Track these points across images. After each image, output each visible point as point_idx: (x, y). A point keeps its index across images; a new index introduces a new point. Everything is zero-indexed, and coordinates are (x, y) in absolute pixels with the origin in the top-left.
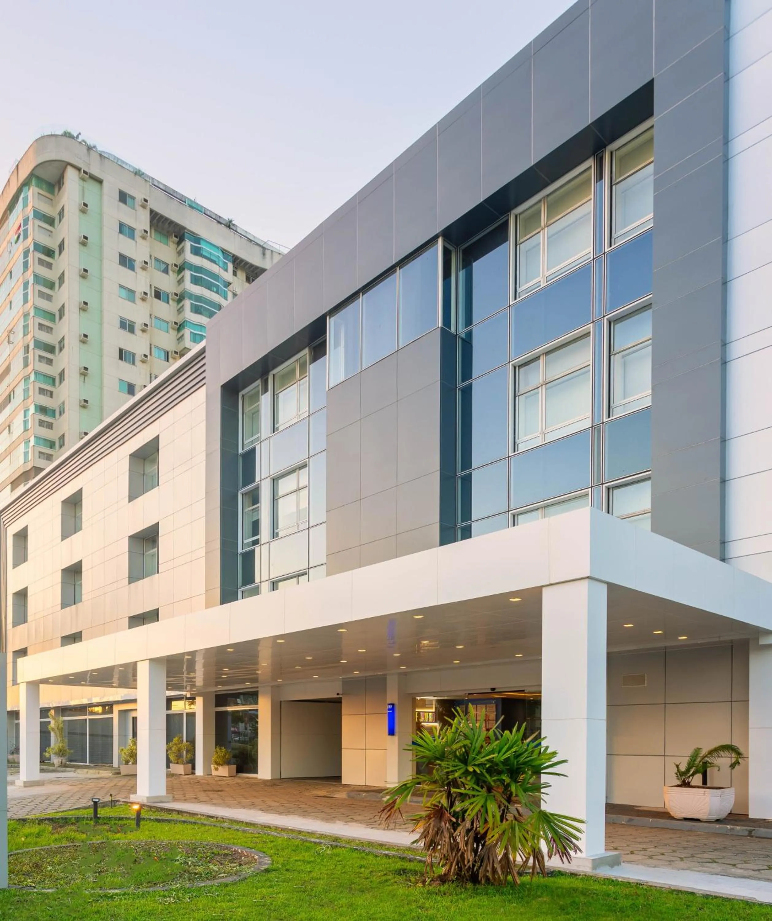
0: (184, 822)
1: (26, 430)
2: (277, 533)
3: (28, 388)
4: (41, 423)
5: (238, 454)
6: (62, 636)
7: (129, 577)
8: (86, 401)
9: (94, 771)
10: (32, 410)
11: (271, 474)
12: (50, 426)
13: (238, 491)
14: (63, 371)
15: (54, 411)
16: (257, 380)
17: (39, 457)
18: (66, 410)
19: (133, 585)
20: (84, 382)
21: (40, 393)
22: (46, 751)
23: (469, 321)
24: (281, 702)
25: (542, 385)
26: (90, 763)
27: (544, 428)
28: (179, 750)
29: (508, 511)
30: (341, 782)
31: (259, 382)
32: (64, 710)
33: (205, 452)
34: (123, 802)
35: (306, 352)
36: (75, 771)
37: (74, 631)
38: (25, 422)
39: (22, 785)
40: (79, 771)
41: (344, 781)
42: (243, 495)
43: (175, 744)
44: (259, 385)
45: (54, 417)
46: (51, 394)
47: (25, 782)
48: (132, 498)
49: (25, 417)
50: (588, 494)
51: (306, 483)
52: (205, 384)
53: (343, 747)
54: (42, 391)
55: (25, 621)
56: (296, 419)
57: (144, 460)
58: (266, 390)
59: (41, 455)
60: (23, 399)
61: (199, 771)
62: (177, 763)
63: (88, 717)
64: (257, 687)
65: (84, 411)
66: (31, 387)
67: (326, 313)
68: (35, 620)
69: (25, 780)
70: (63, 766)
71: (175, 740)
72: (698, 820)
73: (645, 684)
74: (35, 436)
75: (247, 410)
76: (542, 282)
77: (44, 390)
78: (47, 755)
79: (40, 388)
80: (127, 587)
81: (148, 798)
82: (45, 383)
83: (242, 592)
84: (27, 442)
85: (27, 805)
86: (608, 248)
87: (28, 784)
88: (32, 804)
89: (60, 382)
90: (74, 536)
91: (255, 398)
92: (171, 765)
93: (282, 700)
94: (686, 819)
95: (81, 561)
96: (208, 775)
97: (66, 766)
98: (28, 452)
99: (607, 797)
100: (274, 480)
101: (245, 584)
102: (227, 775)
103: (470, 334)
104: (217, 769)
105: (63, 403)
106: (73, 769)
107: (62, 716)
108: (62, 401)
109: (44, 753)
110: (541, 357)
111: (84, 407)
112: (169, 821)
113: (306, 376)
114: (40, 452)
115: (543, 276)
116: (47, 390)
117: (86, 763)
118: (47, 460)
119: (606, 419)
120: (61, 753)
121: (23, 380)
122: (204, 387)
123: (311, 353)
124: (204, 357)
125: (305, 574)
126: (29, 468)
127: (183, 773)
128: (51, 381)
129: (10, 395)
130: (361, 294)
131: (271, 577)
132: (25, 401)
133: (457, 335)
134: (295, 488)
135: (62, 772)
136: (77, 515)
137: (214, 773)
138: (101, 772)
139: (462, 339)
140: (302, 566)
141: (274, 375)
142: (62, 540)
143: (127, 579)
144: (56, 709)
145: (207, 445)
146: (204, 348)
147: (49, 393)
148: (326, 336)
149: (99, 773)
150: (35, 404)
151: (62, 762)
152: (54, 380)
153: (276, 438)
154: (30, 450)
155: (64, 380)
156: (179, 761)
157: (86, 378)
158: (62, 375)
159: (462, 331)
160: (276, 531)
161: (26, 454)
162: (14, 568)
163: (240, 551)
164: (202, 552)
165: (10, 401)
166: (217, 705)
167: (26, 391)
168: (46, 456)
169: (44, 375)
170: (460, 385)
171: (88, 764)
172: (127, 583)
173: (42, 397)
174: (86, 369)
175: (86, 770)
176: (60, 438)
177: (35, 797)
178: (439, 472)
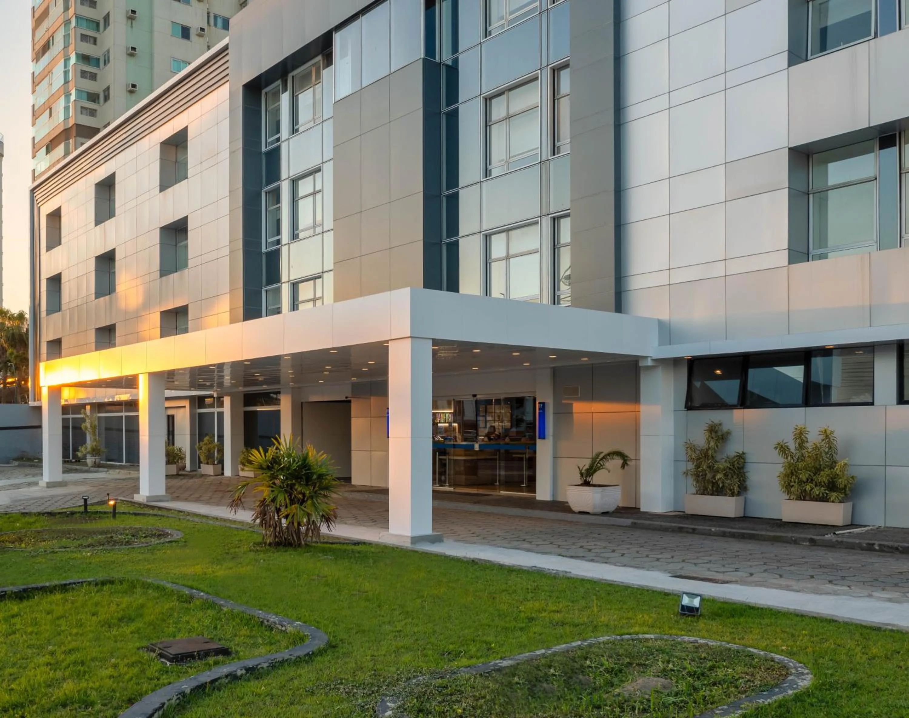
0: (155, 515)
1: (66, 82)
2: (298, 235)
3: (69, 34)
4: (84, 74)
5: (261, 152)
6: (97, 327)
7: (160, 270)
8: (134, 49)
9: (126, 471)
10: (73, 60)
11: (291, 175)
12: (93, 77)
13: (261, 190)
14: (108, 14)
15: (98, 60)
16: (277, 80)
17: (81, 113)
18: (111, 58)
19: (164, 278)
20: (132, 27)
21: (82, 41)
22: (78, 451)
23: (455, 48)
24: (302, 403)
25: (506, 119)
26: (126, 462)
27: (508, 158)
28: (209, 451)
29: (481, 232)
30: (351, 482)
31: (279, 82)
32: (100, 406)
33: (228, 150)
34: (121, 500)
35: (319, 58)
36: (107, 471)
37: (108, 324)
38: (66, 73)
39: (45, 485)
40: (111, 471)
41: (354, 482)
42: (266, 193)
43: (206, 444)
44: (279, 85)
45: (98, 66)
46: (95, 41)
47: (47, 483)
48: (163, 187)
49: (65, 66)
50: (538, 223)
51: (320, 188)
52: (228, 81)
53: (352, 449)
54: (84, 38)
55: (60, 310)
56: (312, 123)
57: (177, 146)
58: (285, 90)
59: (83, 110)
60: (63, 47)
61: (228, 472)
62: (207, 463)
63: (123, 414)
64: (280, 389)
65: (132, 60)
66: (72, 33)
67: (332, 29)
68: (69, 309)
69: (48, 481)
70: (97, 466)
71: (206, 439)
72: (587, 513)
73: (578, 394)
74: (76, 90)
75: (269, 109)
76: (506, 25)
77: (87, 36)
78: (79, 454)
79: (82, 35)
80: (159, 280)
81: (147, 497)
82: (88, 28)
83: (267, 291)
84: (68, 95)
85: (43, 504)
86: (550, 5)
87: (50, 485)
88: (48, 503)
89: (105, 28)
90: (108, 222)
91: (276, 96)
92: (201, 465)
93: (303, 401)
94: (581, 513)
95: (114, 250)
96: (236, 476)
97: (99, 466)
98: (69, 106)
99: (553, 495)
100: (293, 181)
101: (269, 283)
102: (253, 476)
103: (456, 61)
104: (243, 470)
105: (108, 51)
106: (106, 469)
107: (99, 412)
108: (106, 49)
109: (77, 453)
110: (506, 93)
111: (131, 55)
112: (144, 515)
113: (320, 82)
114: (82, 107)
115: (507, 19)
116: (90, 37)
117: (123, 462)
118: (90, 116)
119: (550, 156)
120: (95, 452)
121: (63, 25)
122: (228, 84)
123: (323, 60)
124: (228, 54)
125: (320, 277)
126: (70, 125)
127: (212, 474)
128: (95, 25)
129: (48, 42)
130: (361, 15)
131: (291, 278)
132: (65, 49)
133: (441, 63)
134: (311, 191)
135: (95, 472)
136: (112, 198)
137: (242, 474)
138: (132, 472)
139: (447, 66)
140: (317, 270)
141: (293, 77)
142: (96, 225)
143: (159, 272)
144: (92, 404)
145: (230, 143)
146: (227, 45)
147: (92, 40)
148: (332, 48)
149: (130, 473)
150: (76, 53)
151: (95, 462)
152: (98, 24)
153: (295, 139)
154: (71, 104)
155: (109, 25)
156: (209, 461)
157: (134, 22)
158: (107, 18)
159: (447, 58)
160: (296, 232)
161: (67, 108)
162: (47, 251)
163: (264, 250)
164: (227, 251)
165: (49, 48)
166: (245, 405)
167: (66, 37)
168: (88, 110)
169: (87, 20)
170: (445, 109)
171: (124, 464)
172: (159, 277)
173: (84, 44)
174: (134, 12)
175: (118, 471)
176: (104, 91)
177: (53, 497)
178: (422, 193)
